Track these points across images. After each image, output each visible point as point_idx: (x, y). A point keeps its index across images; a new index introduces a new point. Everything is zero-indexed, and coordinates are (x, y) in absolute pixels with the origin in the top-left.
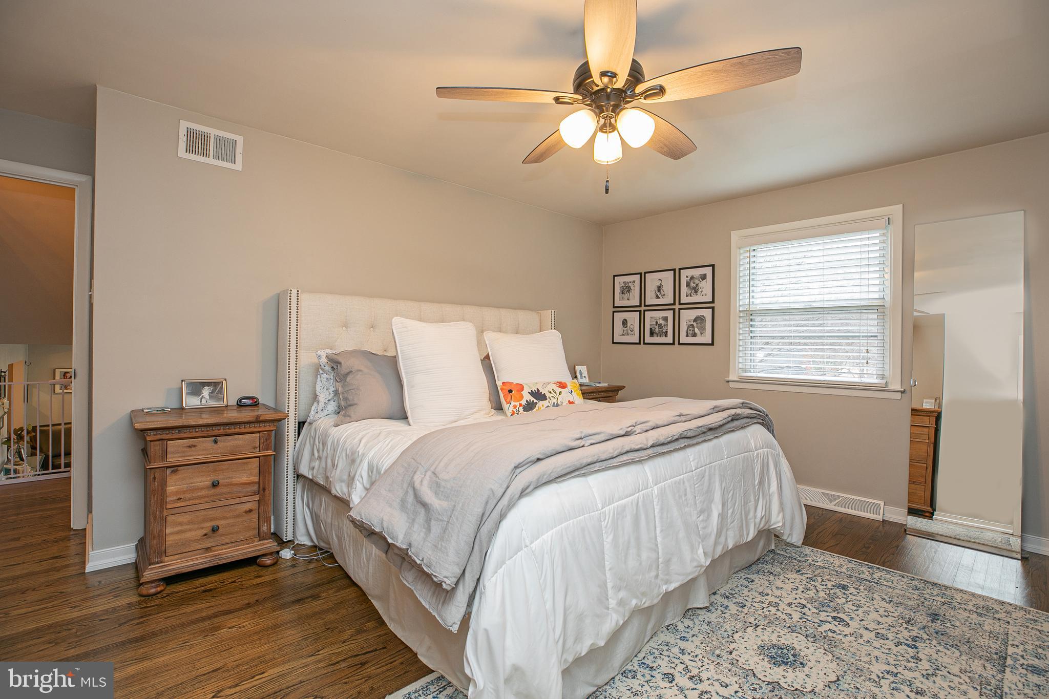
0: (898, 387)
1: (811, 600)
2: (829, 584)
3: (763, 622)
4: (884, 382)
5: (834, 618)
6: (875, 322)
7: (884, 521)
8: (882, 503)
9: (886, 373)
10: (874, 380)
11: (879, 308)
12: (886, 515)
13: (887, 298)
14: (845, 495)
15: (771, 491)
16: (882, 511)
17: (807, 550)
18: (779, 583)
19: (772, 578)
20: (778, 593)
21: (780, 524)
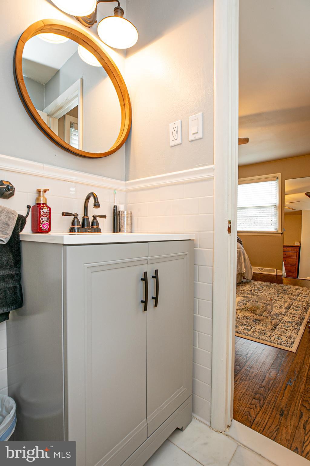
0: (280, 232)
1: (253, 290)
2: (258, 287)
3: (240, 293)
4: (276, 230)
5: (259, 292)
6: (274, 211)
7: (276, 275)
8: (276, 269)
9: (277, 228)
10: (273, 230)
11: (275, 207)
12: (277, 273)
13: (277, 203)
14: (265, 268)
15: (242, 261)
16: (276, 272)
17: (253, 281)
18: (244, 287)
19: (242, 286)
20: (244, 289)
21: (245, 272)
